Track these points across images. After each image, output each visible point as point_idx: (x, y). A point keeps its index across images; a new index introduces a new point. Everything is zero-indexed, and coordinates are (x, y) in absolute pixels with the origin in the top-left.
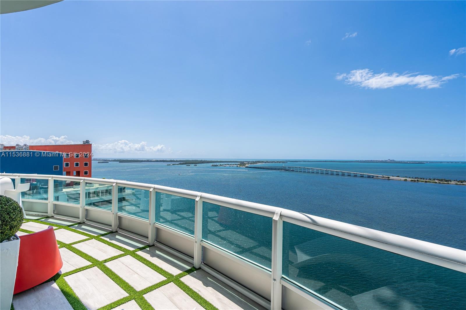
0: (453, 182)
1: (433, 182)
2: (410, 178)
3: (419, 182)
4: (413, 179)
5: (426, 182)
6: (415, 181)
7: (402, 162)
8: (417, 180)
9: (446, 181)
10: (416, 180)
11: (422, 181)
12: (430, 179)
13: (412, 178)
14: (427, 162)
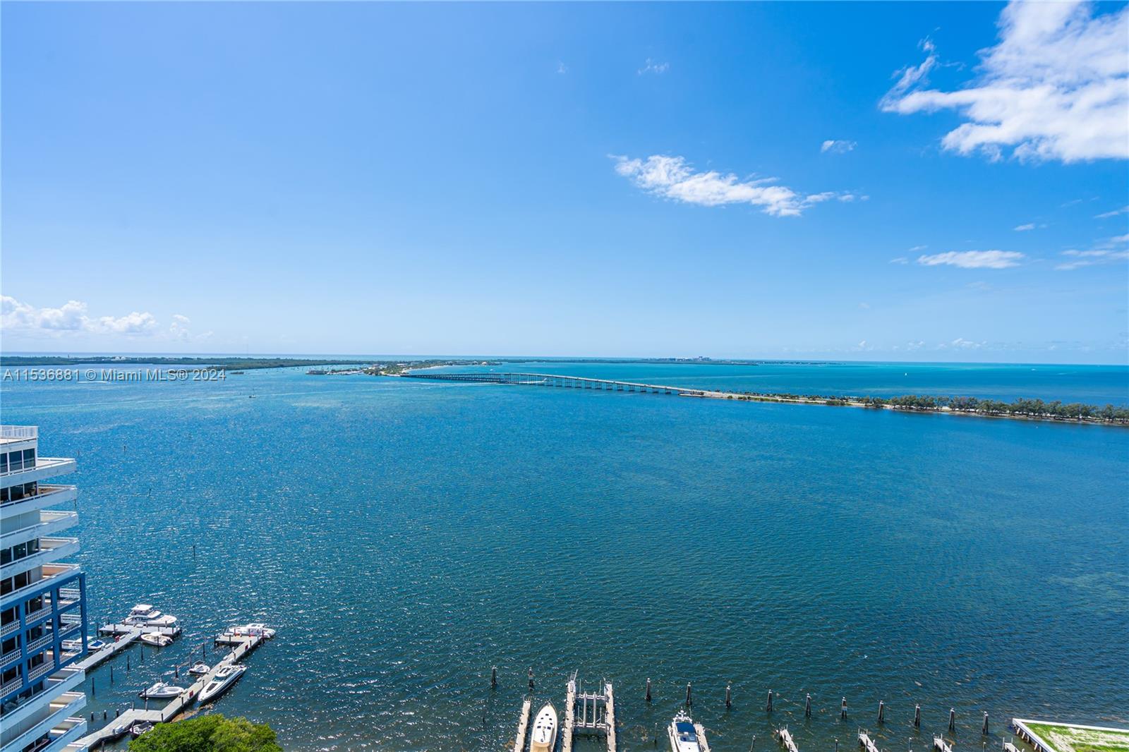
0: (802, 400)
1: (772, 400)
2: (736, 393)
3: (752, 401)
4: (742, 396)
5: (762, 400)
6: (745, 399)
7: (723, 362)
8: (749, 398)
9: (792, 398)
10: (747, 396)
11: (756, 399)
12: (768, 395)
13: (741, 393)
14: (761, 362)
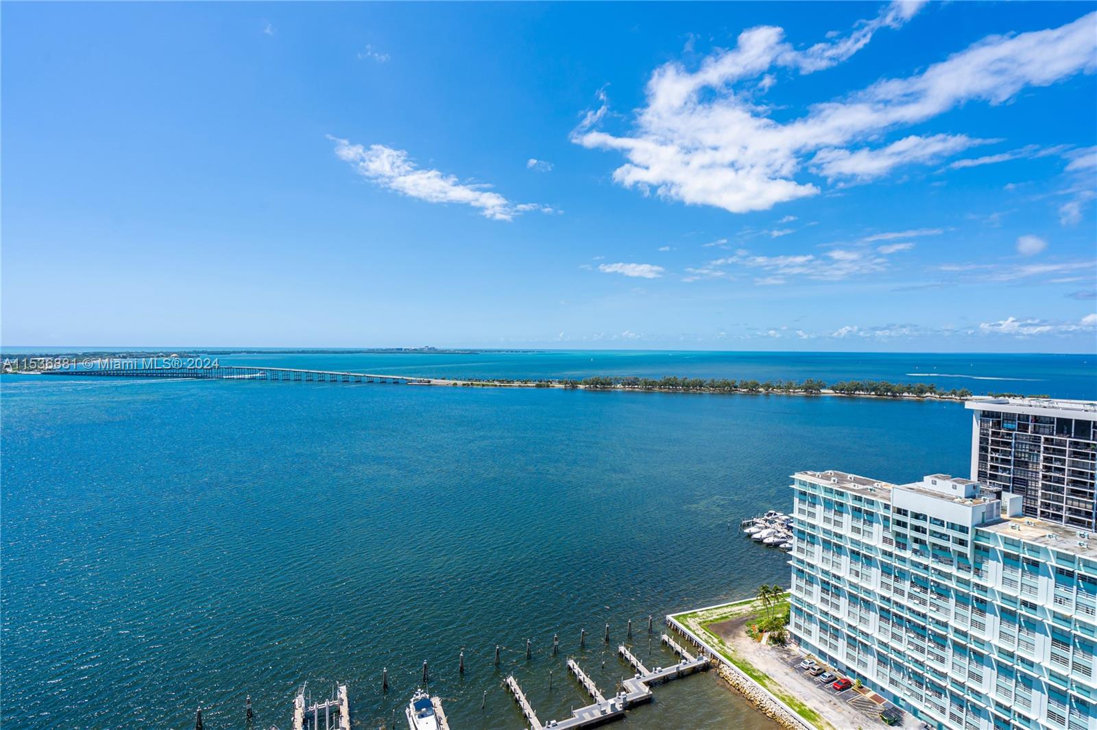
0: (516, 384)
1: (492, 385)
2: (461, 380)
3: (475, 387)
4: (466, 382)
5: (483, 385)
6: (468, 385)
7: (447, 352)
8: (472, 384)
9: (508, 382)
10: (470, 383)
11: (478, 385)
12: (488, 381)
13: (465, 380)
14: (482, 351)
